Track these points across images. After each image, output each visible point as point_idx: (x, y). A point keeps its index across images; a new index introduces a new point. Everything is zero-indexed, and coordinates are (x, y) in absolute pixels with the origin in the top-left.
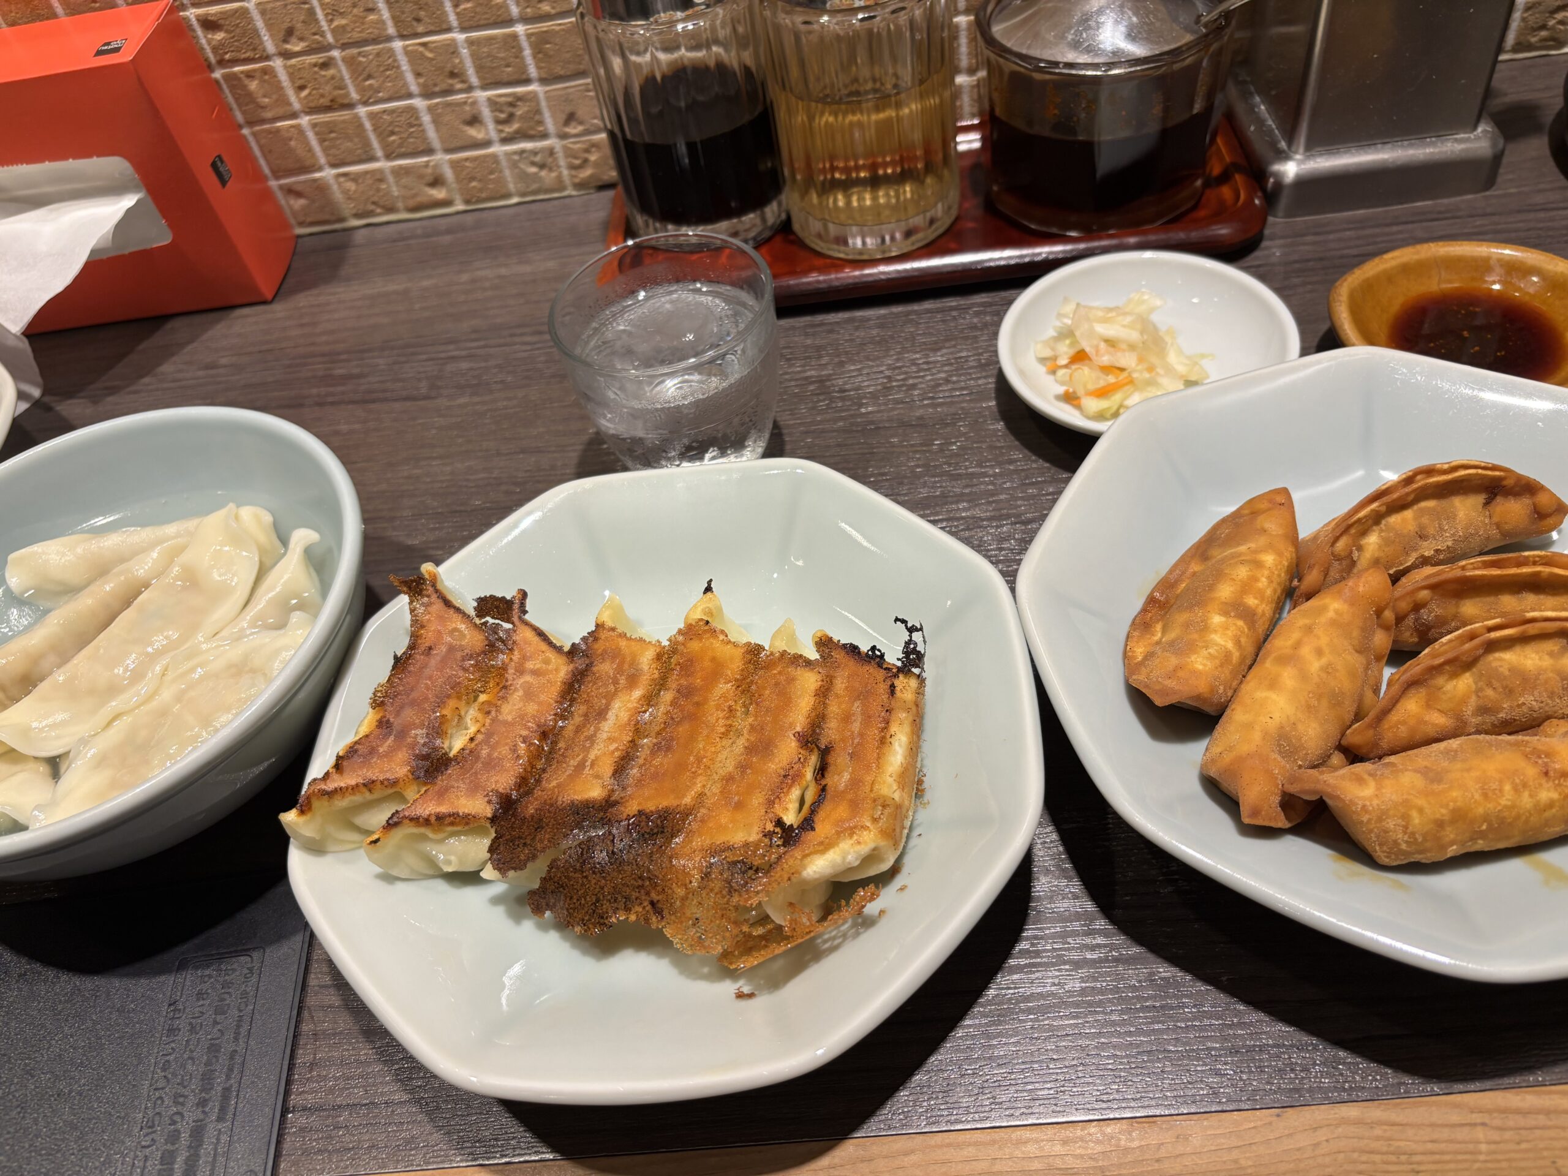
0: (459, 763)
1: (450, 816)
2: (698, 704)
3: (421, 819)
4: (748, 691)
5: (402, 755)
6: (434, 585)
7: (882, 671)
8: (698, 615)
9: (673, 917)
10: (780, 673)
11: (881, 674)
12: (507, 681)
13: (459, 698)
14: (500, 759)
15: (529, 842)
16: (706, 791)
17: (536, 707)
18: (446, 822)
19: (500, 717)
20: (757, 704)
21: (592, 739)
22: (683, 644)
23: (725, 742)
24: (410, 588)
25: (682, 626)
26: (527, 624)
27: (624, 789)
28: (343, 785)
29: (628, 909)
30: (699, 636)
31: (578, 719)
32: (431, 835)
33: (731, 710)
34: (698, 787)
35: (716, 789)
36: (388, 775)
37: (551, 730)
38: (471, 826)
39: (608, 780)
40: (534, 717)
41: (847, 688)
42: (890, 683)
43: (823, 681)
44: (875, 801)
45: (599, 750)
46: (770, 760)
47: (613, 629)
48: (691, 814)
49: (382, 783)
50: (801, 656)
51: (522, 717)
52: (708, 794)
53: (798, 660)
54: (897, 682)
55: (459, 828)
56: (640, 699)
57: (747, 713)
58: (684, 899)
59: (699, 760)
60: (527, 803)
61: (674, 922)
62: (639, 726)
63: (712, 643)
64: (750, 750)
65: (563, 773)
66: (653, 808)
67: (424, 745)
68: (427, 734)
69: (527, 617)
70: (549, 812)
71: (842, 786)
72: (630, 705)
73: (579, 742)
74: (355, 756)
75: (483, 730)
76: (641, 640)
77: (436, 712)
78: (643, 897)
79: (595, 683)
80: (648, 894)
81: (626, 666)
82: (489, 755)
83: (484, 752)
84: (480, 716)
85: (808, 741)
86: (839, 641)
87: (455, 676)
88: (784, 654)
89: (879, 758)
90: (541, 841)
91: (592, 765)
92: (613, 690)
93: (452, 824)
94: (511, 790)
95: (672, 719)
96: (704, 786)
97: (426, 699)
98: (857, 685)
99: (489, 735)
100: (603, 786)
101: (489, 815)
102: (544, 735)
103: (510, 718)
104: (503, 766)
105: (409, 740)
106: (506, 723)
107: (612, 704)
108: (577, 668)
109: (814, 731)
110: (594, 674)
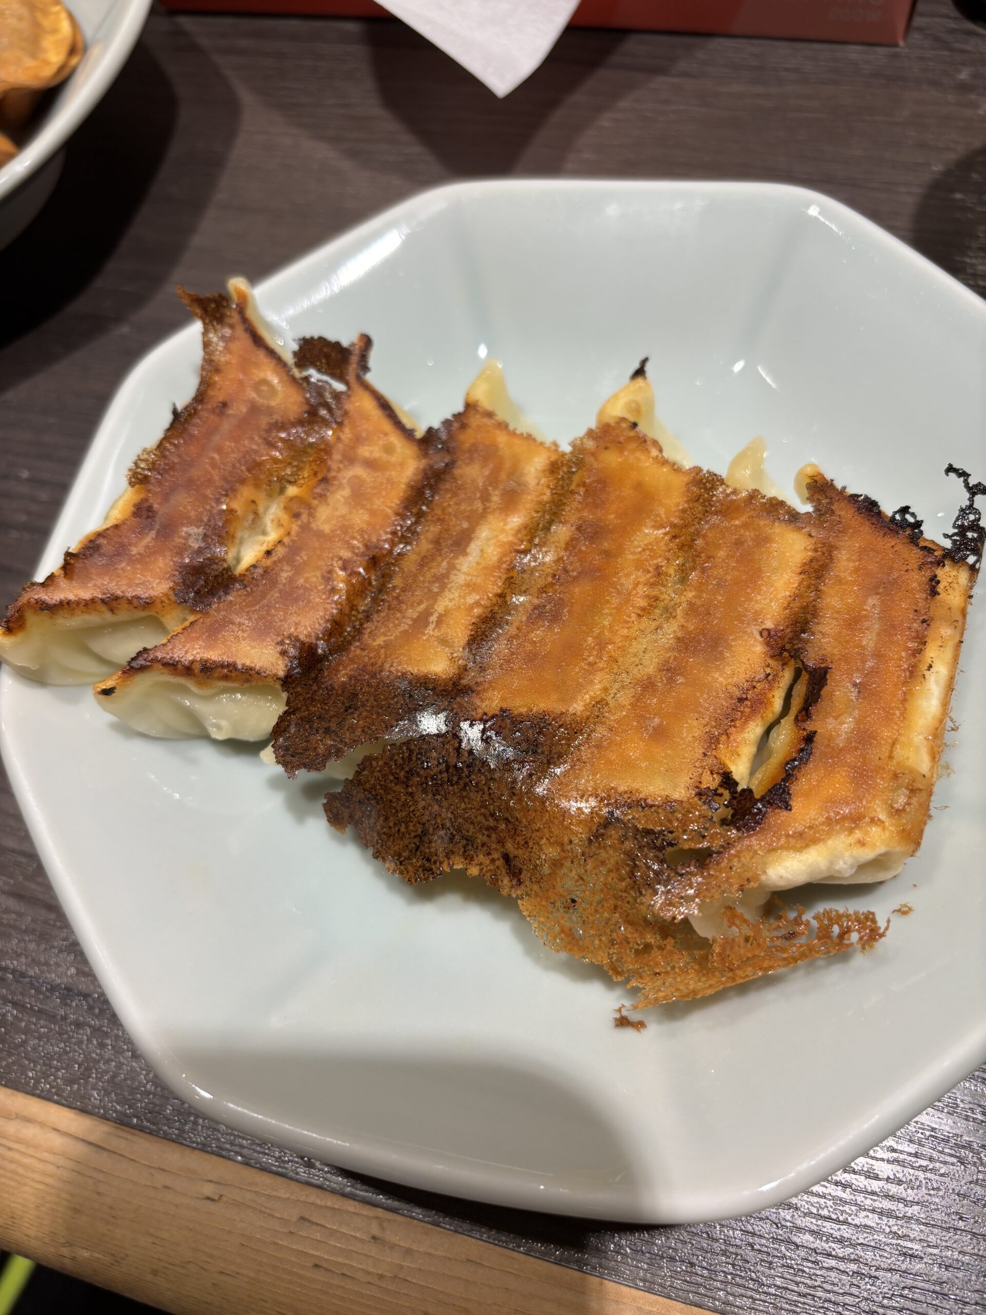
0: (245, 587)
1: (222, 666)
2: (607, 554)
3: (180, 666)
4: (691, 547)
5: (164, 563)
6: (241, 310)
7: (916, 551)
8: (618, 410)
9: (536, 887)
10: (745, 526)
11: (914, 556)
12: (329, 470)
13: (257, 486)
14: (306, 589)
15: (333, 726)
16: (609, 699)
17: (366, 517)
18: (216, 675)
19: (314, 526)
20: (703, 570)
21: (442, 580)
22: (593, 454)
23: (645, 623)
24: (205, 310)
25: (593, 424)
26: (367, 387)
27: (482, 669)
28: (71, 597)
29: (469, 859)
30: (620, 446)
31: (424, 545)
32: (194, 689)
33: (659, 572)
34: (596, 689)
35: (625, 698)
36: (140, 592)
37: (384, 556)
38: (254, 684)
39: (459, 650)
40: (362, 532)
41: (857, 570)
42: (928, 574)
43: (816, 550)
44: (896, 776)
45: (451, 600)
46: (717, 668)
47: (490, 415)
48: (580, 732)
49: (130, 602)
50: (782, 504)
51: (345, 528)
52: (612, 703)
53: (775, 507)
54: (941, 573)
55: (236, 685)
56: (519, 531)
57: (683, 580)
58: (556, 864)
59: (601, 645)
60: (338, 665)
61: (537, 895)
62: (514, 574)
63: (639, 460)
64: (685, 643)
65: (396, 626)
66: (523, 710)
67: (200, 551)
68: (205, 535)
69: (369, 377)
70: (369, 685)
71: (840, 742)
72: (504, 538)
73: (424, 582)
74: (96, 556)
75: (286, 540)
76: (529, 438)
77: (222, 503)
78: (494, 846)
79: (455, 494)
80: (501, 842)
81: (503, 476)
82: (291, 580)
83: (284, 576)
84: (285, 518)
85: (783, 649)
86: (844, 488)
87: (256, 452)
88: (754, 495)
89: (904, 700)
90: (352, 729)
91: (439, 622)
92: (480, 510)
93: (226, 678)
94: (318, 639)
95: (566, 571)
96: (605, 690)
97: (210, 481)
98: (874, 567)
99: (294, 550)
100: (452, 659)
101: (281, 674)
102: (374, 562)
103: (327, 528)
104: (309, 601)
105: (178, 541)
106: (320, 534)
107: (478, 532)
108: (431, 467)
109: (796, 636)
110: (455, 479)
